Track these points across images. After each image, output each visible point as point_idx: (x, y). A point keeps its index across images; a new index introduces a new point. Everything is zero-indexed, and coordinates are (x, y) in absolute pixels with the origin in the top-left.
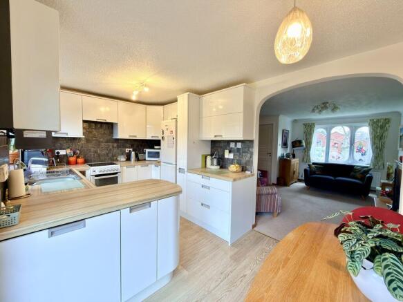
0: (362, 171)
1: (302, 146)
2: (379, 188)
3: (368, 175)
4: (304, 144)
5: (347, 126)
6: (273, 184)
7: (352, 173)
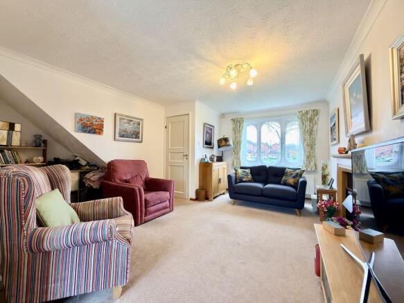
0: (294, 174)
1: (229, 145)
2: (314, 197)
3: (301, 180)
4: (231, 142)
5: (276, 121)
6: (191, 199)
7: (284, 178)
